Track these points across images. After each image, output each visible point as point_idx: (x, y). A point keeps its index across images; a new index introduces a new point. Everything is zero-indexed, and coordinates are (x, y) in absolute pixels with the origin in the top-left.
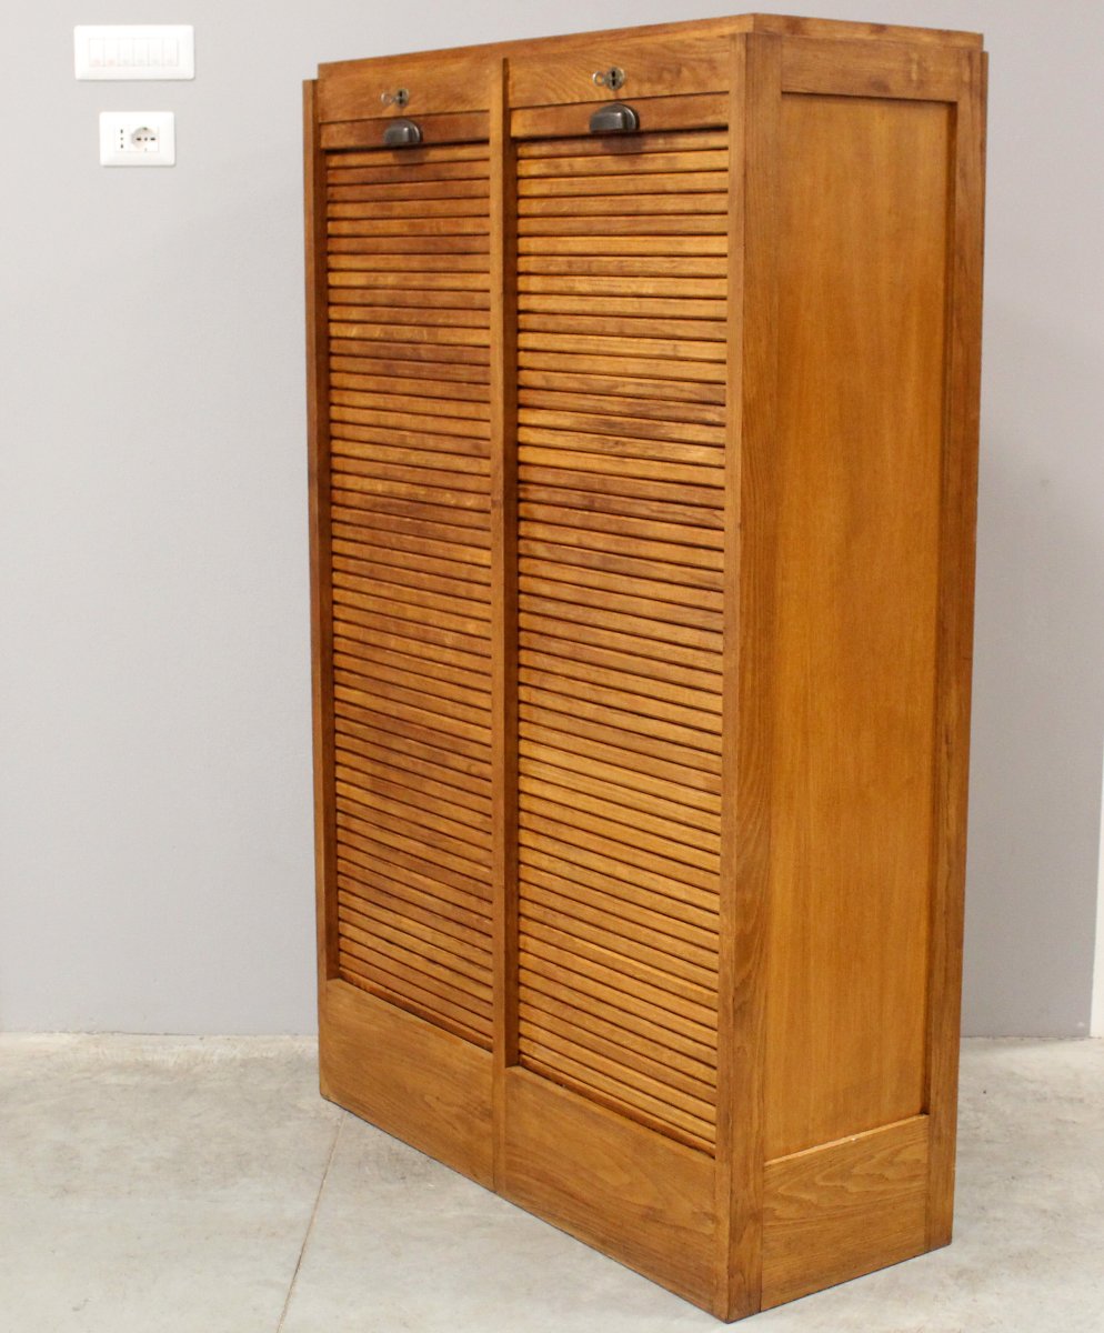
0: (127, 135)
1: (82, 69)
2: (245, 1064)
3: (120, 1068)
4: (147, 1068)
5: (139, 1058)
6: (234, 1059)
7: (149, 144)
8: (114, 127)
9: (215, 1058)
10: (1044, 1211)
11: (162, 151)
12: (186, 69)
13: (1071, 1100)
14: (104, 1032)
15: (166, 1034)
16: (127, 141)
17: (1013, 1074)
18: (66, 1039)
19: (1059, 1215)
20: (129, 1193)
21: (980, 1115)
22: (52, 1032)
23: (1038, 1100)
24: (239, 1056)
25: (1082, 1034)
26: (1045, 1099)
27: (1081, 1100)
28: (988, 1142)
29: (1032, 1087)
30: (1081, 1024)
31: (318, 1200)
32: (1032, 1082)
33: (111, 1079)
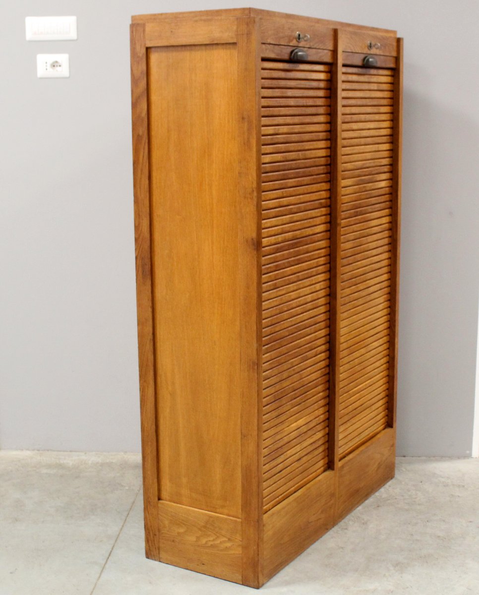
0: (49, 65)
1: (29, 36)
2: (102, 465)
3: (49, 466)
4: (60, 466)
5: (58, 462)
6: (98, 463)
7: (58, 68)
8: (43, 61)
9: (90, 462)
10: (439, 537)
11: (64, 71)
12: (73, 35)
13: (459, 486)
14: (44, 450)
15: (71, 451)
16: (49, 67)
17: (435, 474)
18: (28, 453)
19: (445, 538)
20: (43, 522)
21: (418, 492)
22: (22, 450)
23: (445, 486)
24: (100, 461)
25: (469, 456)
26: (448, 485)
27: (464, 486)
28: (419, 504)
29: (443, 480)
30: (468, 452)
31: (123, 526)
32: (442, 478)
33: (44, 471)
